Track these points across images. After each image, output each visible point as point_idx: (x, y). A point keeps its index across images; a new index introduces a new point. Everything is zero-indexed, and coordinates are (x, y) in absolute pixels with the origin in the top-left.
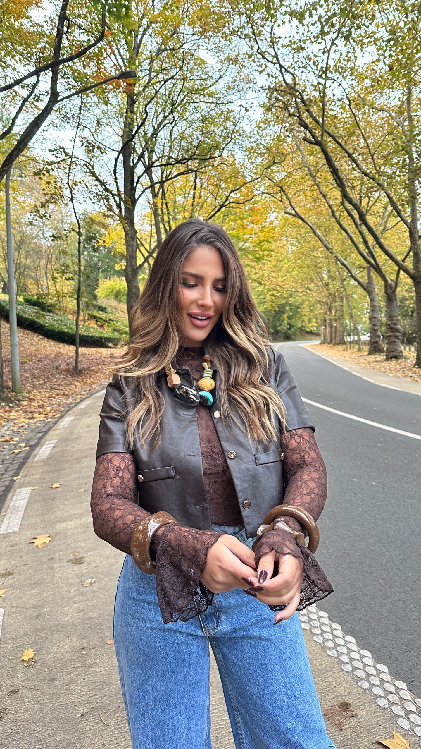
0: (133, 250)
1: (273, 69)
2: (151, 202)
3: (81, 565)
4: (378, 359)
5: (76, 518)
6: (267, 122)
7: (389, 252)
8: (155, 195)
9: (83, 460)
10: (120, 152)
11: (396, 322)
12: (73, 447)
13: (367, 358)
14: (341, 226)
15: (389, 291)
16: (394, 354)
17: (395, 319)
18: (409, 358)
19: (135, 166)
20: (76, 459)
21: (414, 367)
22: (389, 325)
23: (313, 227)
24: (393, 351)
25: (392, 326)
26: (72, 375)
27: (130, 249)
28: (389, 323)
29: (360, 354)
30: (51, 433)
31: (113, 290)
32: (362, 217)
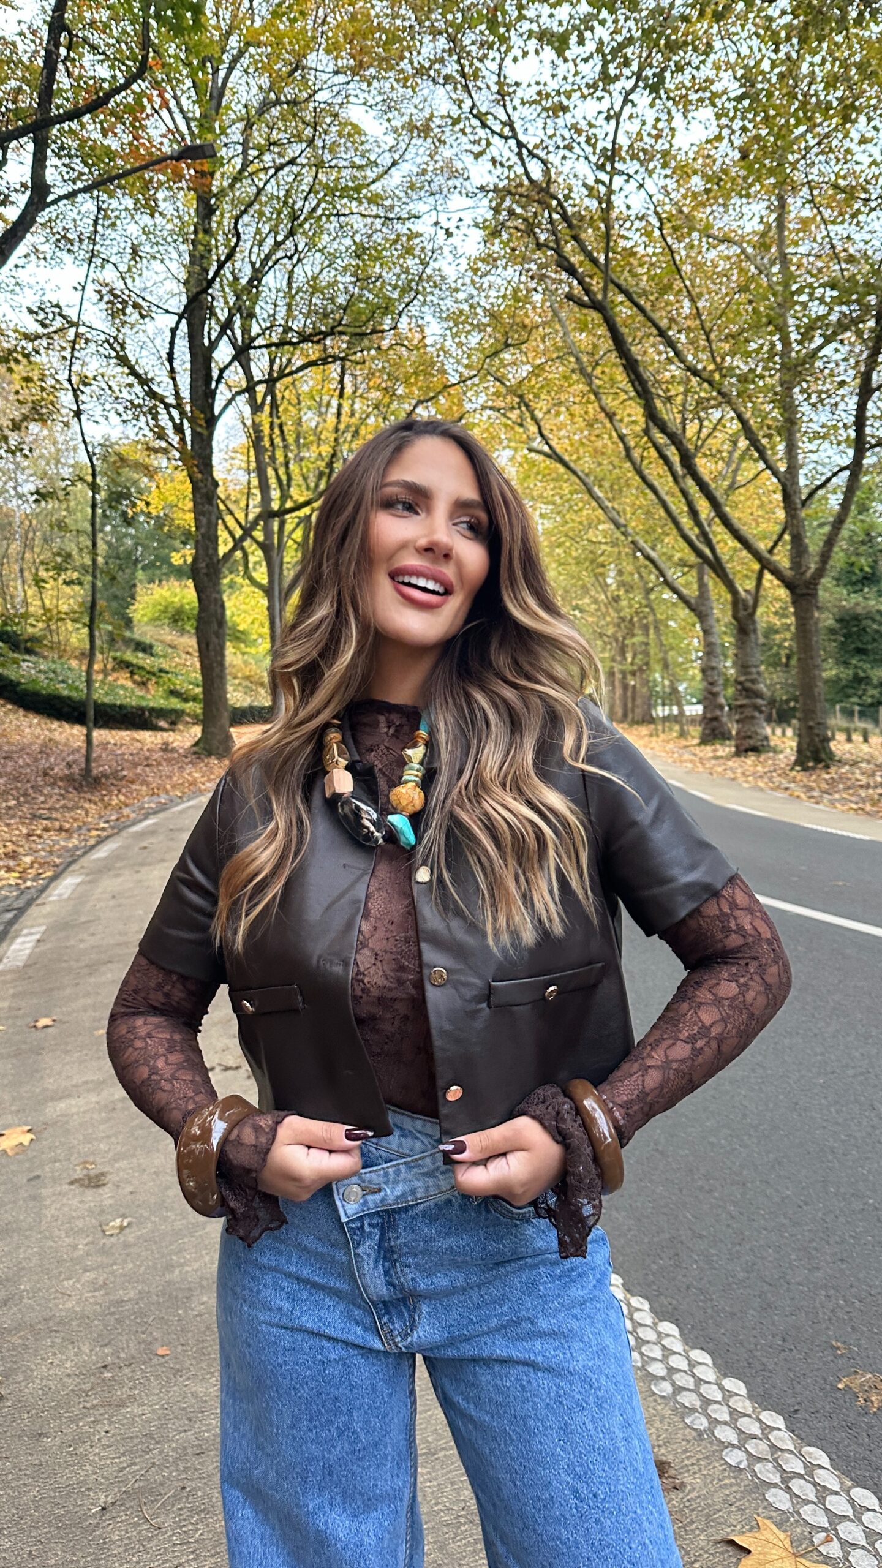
0: (209, 522)
1: (502, 149)
2: (249, 423)
3: (100, 1190)
4: (720, 753)
5: (88, 1091)
6: (490, 259)
7: (742, 533)
8: (256, 408)
9: (103, 968)
10: (181, 317)
11: (754, 676)
12: (82, 941)
13: (697, 750)
14: (644, 479)
15: (742, 613)
16: (752, 742)
17: (754, 670)
18: (781, 752)
19: (214, 345)
20: (87, 966)
21: (792, 769)
22: (740, 683)
23: (587, 480)
24: (750, 737)
25: (748, 685)
26: (79, 789)
27: (204, 520)
28: (742, 679)
29: (684, 742)
30: (33, 911)
31: (166, 607)
32: (687, 460)
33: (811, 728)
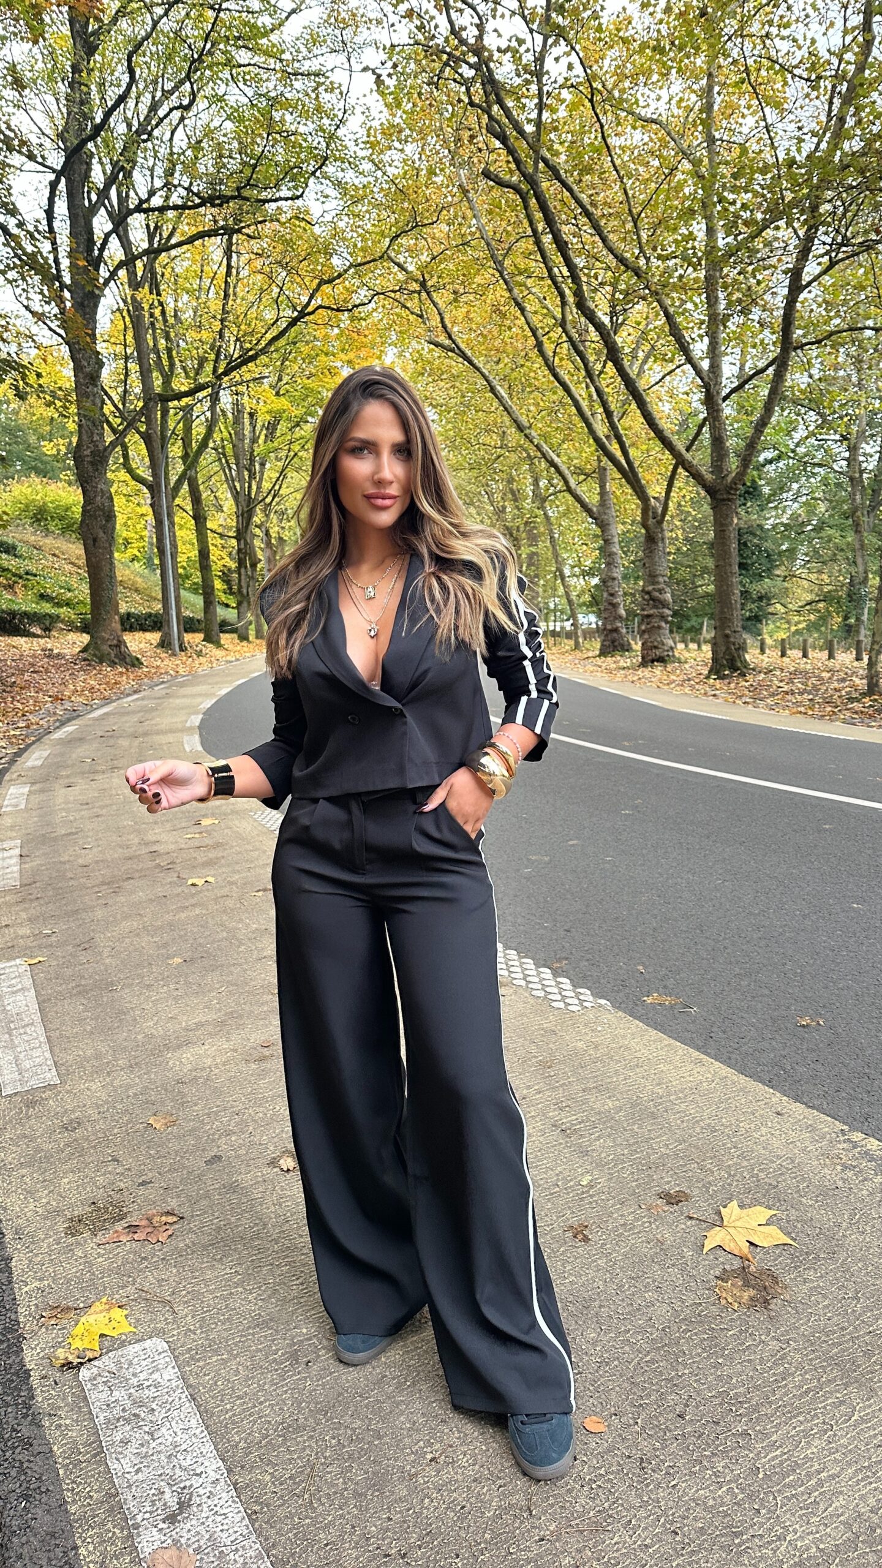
2: (129, 300)
4: (622, 664)
8: (135, 285)
10: (60, 173)
11: (661, 586)
12: (77, 855)
13: (599, 661)
14: (556, 376)
15: (651, 521)
16: (657, 652)
17: (661, 580)
18: (686, 662)
19: (93, 210)
21: (708, 677)
22: (648, 593)
23: (491, 378)
24: (656, 647)
25: (657, 594)
28: (650, 588)
33: (727, 636)
